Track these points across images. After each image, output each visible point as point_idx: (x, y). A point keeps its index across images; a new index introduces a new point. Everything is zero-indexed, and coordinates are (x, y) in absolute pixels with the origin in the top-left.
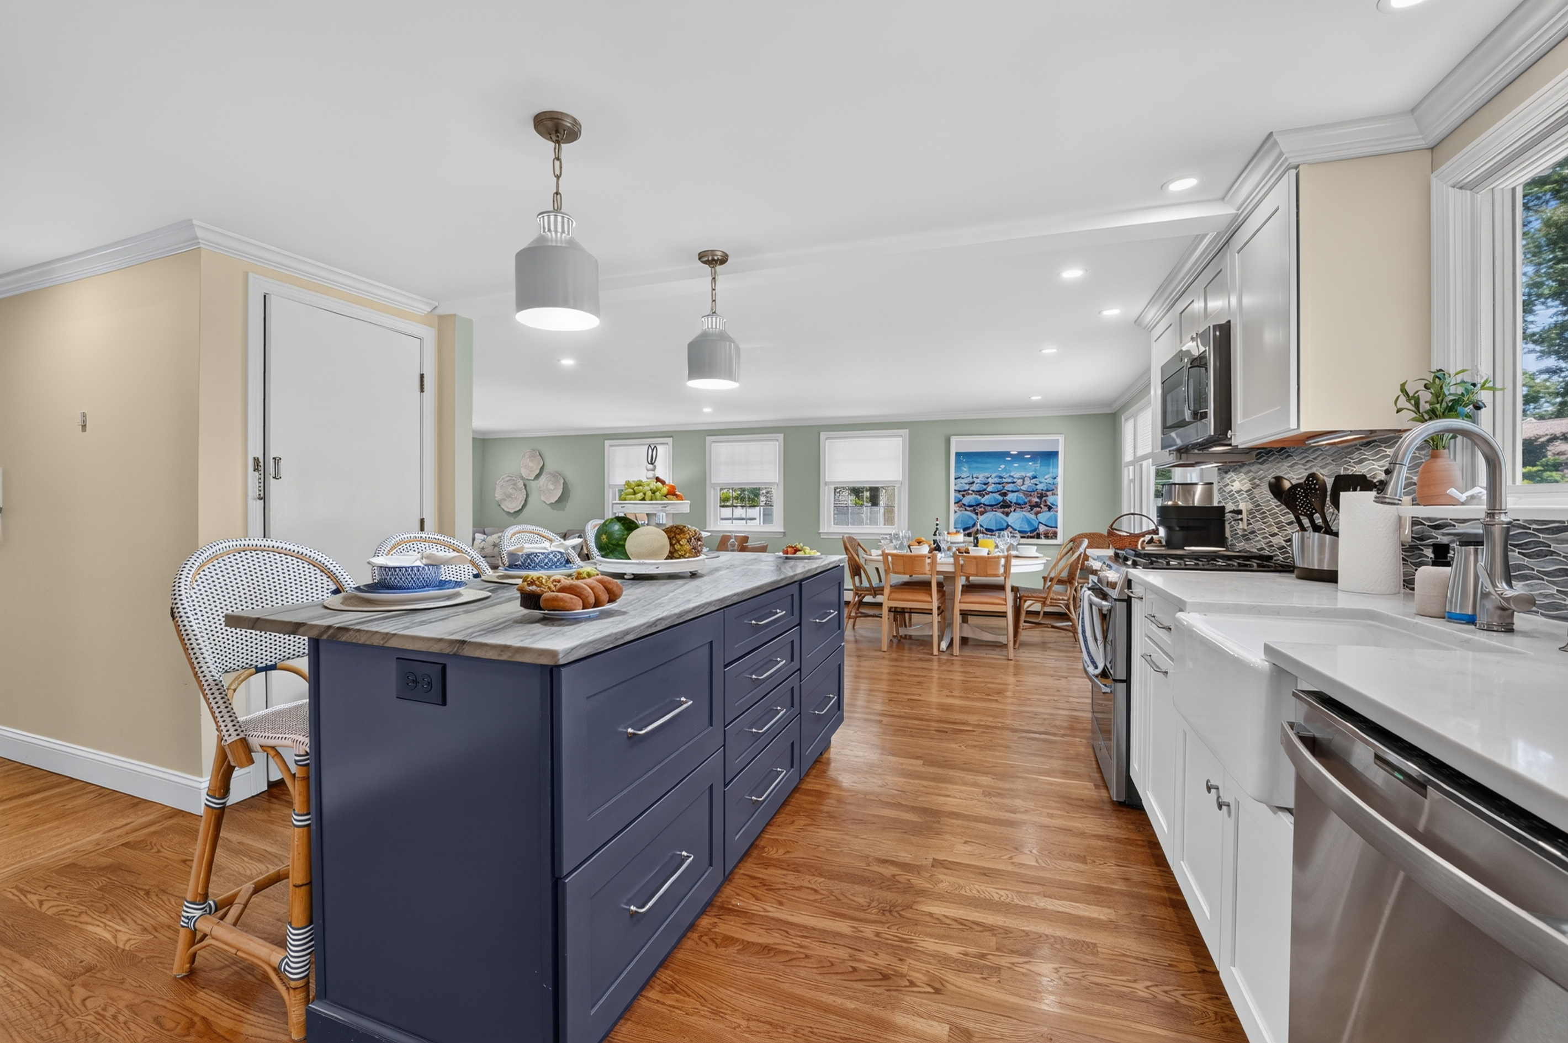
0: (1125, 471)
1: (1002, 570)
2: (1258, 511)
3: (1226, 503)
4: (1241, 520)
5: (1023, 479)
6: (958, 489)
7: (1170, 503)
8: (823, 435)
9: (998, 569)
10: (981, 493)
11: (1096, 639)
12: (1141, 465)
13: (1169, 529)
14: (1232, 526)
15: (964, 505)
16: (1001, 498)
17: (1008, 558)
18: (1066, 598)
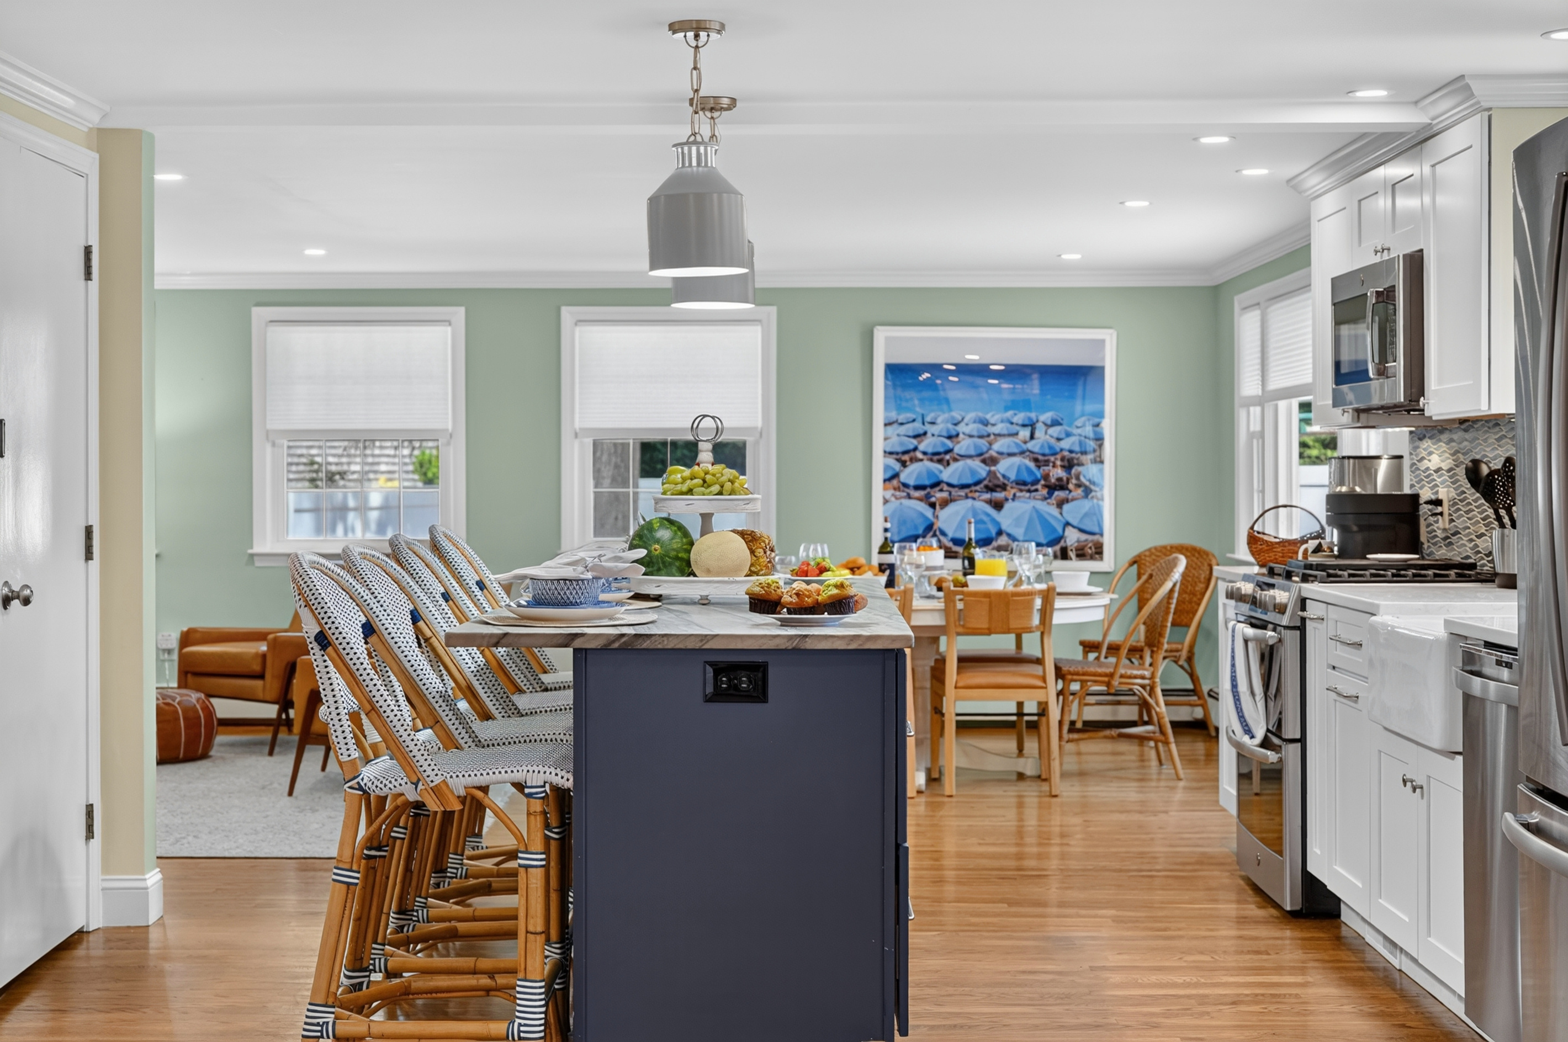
0: (1241, 415)
1: (1036, 620)
2: (1461, 501)
3: (1421, 488)
4: (1441, 514)
5: (1032, 425)
6: (888, 450)
7: (1344, 489)
8: (568, 314)
9: (1029, 617)
10: (941, 457)
11: (1253, 693)
12: (1276, 406)
13: (1344, 530)
14: (1429, 525)
15: (906, 485)
16: (982, 470)
17: (1048, 596)
18: (1147, 674)
